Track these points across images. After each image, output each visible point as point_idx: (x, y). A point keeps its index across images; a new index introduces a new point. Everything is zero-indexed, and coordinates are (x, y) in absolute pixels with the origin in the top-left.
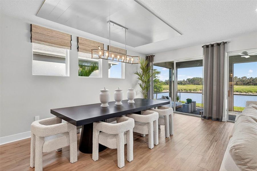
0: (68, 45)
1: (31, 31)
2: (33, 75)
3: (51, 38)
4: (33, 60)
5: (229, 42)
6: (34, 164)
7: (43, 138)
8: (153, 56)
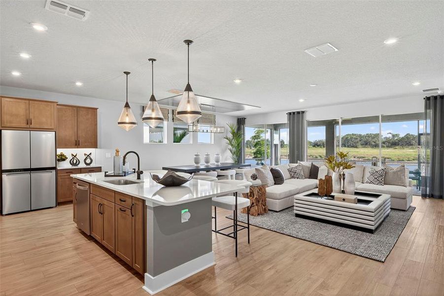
0: (166, 118)
1: (143, 111)
5: (307, 112)
8: (245, 119)
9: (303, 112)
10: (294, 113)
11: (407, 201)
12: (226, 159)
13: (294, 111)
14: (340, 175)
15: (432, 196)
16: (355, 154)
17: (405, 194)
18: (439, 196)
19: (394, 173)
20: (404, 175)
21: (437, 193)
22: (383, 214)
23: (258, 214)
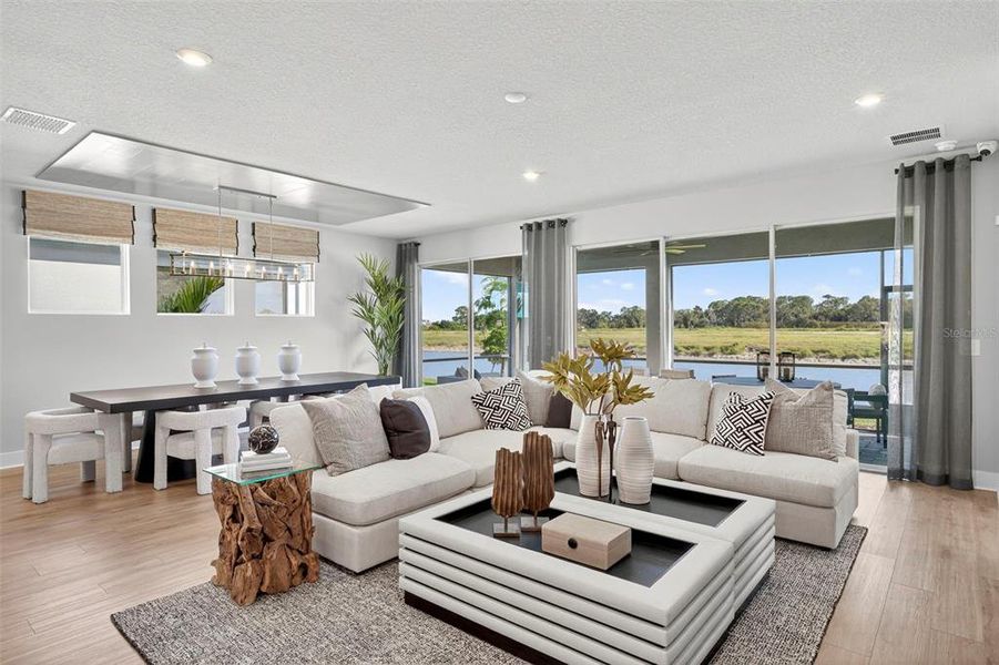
0: (125, 233)
1: (24, 207)
2: (29, 312)
3: (75, 220)
4: (31, 258)
5: (573, 221)
6: (31, 492)
7: (48, 438)
8: (417, 245)
9: (563, 223)
10: (539, 225)
11: (835, 515)
12: (359, 361)
13: (539, 220)
14: (599, 426)
15: (918, 477)
16: (752, 342)
17: (830, 491)
18: (940, 477)
19: (799, 411)
20: (830, 420)
21: (933, 468)
22: (732, 596)
23: (260, 595)
